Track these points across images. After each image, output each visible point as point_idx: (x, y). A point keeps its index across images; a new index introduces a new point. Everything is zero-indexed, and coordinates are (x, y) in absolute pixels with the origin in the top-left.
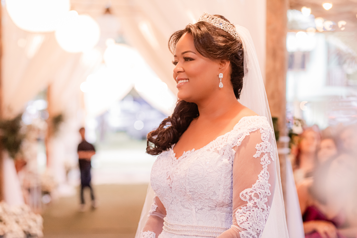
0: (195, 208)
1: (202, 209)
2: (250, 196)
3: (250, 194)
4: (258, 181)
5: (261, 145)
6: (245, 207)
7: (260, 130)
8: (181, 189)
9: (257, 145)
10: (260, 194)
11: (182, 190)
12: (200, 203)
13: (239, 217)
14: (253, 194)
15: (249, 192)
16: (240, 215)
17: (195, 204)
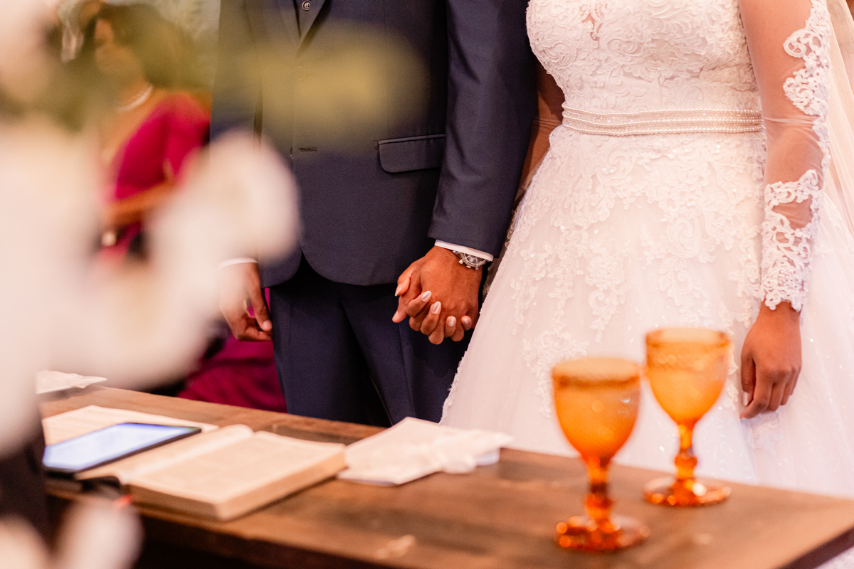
0: (659, 78)
1: (672, 78)
2: (807, 45)
3: (804, 41)
4: (812, 11)
6: (802, 71)
8: (627, 37)
10: (821, 36)
11: (631, 39)
12: (670, 65)
13: (798, 95)
14: (810, 40)
15: (803, 36)
16: (798, 89)
17: (659, 69)
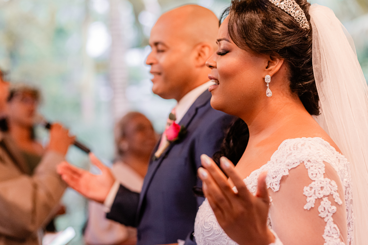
5: (311, 188)
7: (305, 163)
9: (306, 188)
